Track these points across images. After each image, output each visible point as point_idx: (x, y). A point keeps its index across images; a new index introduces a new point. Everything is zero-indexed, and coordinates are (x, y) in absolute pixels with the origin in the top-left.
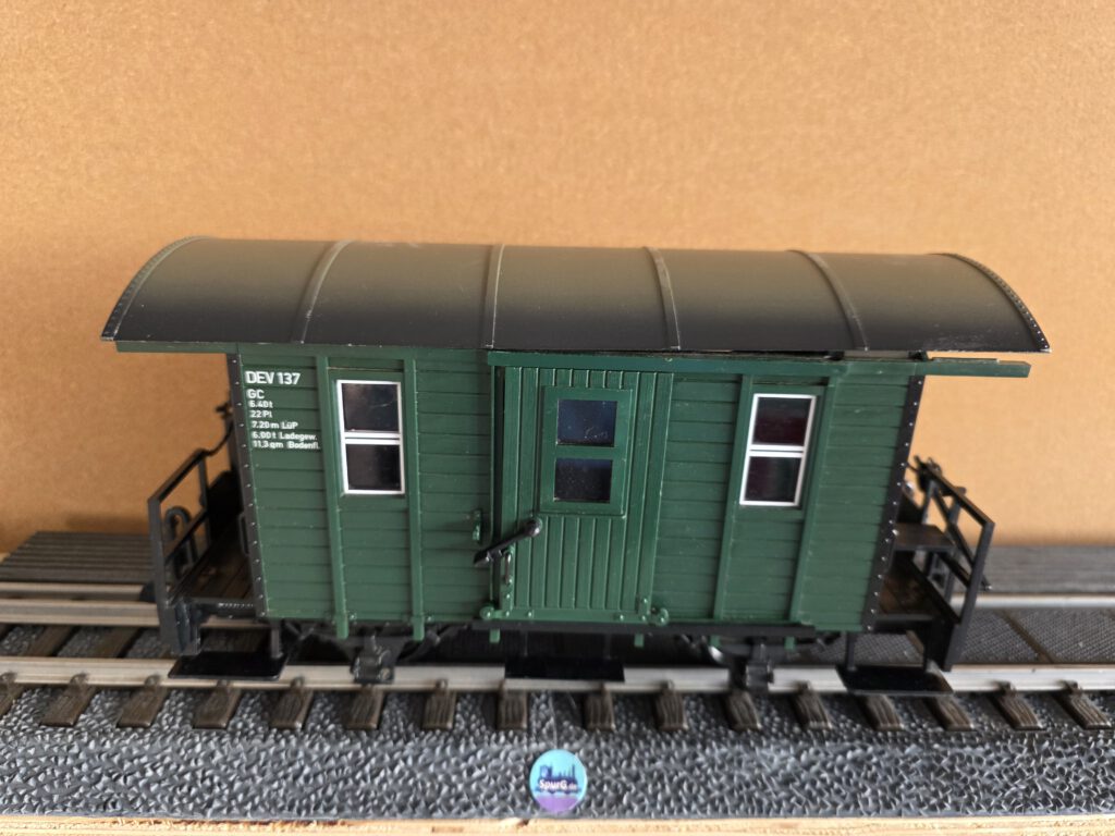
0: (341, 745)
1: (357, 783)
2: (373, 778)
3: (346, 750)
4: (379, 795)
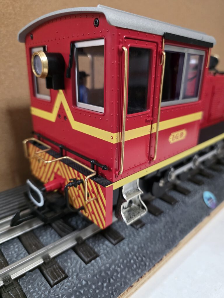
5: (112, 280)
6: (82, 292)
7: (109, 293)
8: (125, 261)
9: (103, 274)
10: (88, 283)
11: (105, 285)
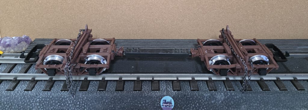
2: (122, 103)
4: (124, 107)
5: (63, 104)
6: (48, 100)
7: (58, 108)
8: (75, 101)
9: (61, 99)
10: (52, 98)
11: (59, 104)
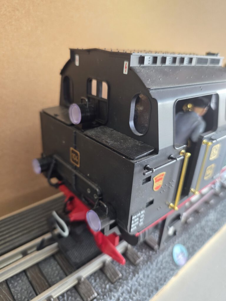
0: (120, 290)
1: (132, 299)
2: (136, 293)
3: (122, 291)
4: (141, 297)
